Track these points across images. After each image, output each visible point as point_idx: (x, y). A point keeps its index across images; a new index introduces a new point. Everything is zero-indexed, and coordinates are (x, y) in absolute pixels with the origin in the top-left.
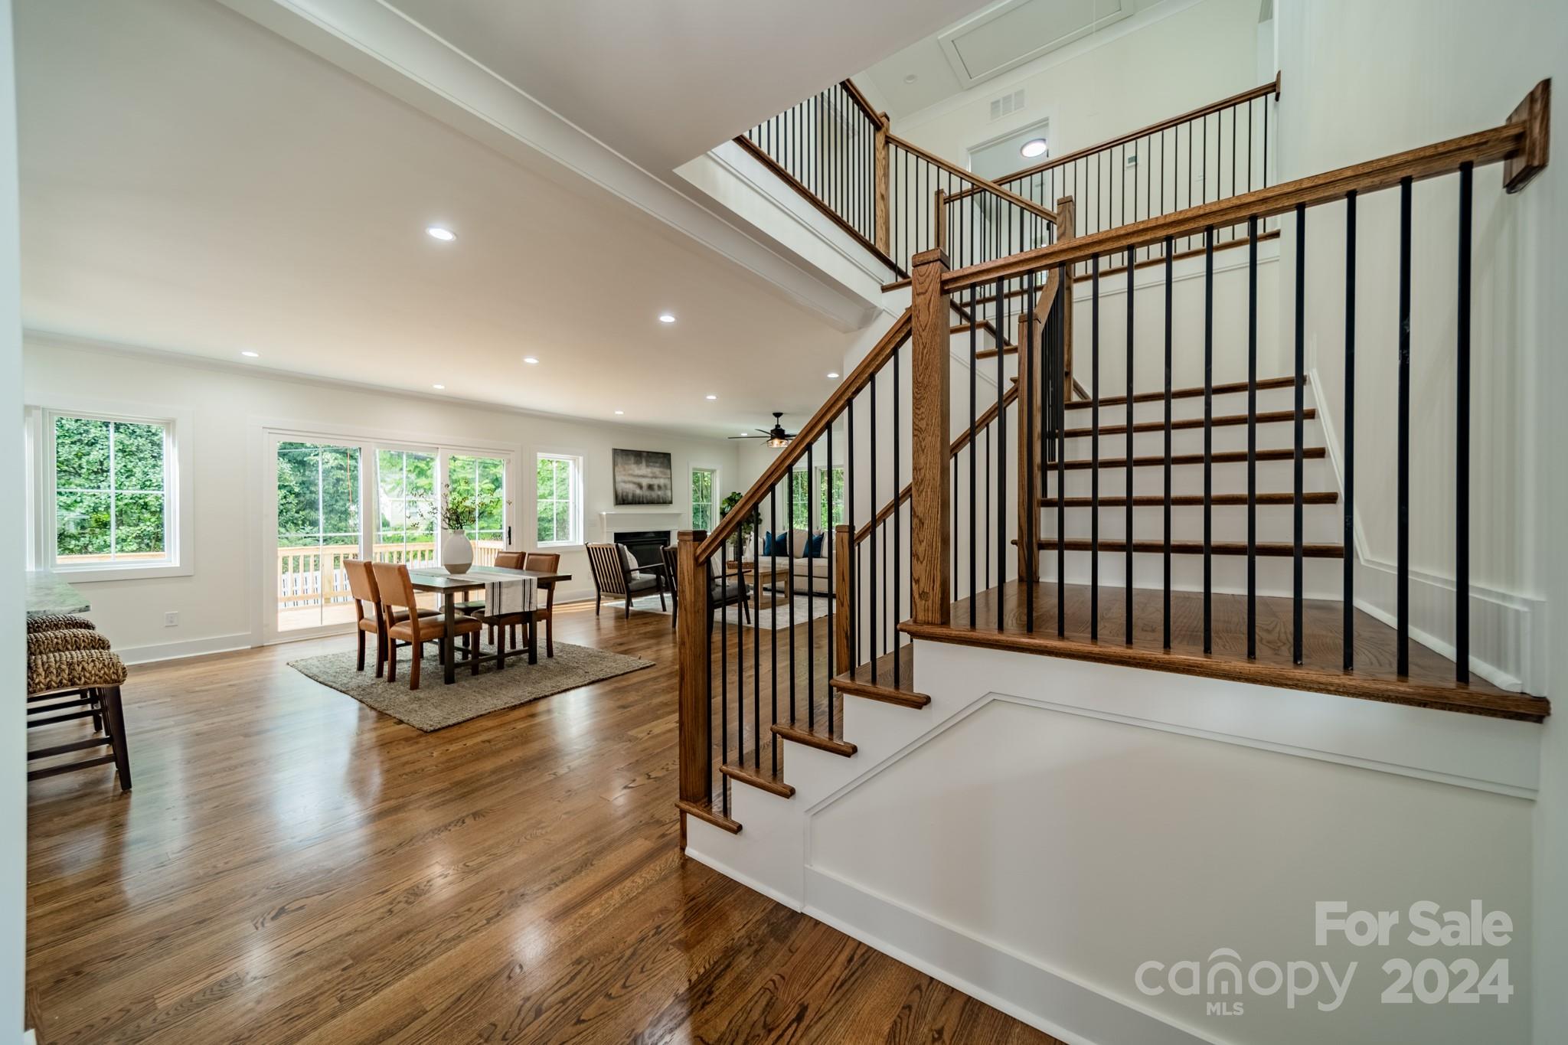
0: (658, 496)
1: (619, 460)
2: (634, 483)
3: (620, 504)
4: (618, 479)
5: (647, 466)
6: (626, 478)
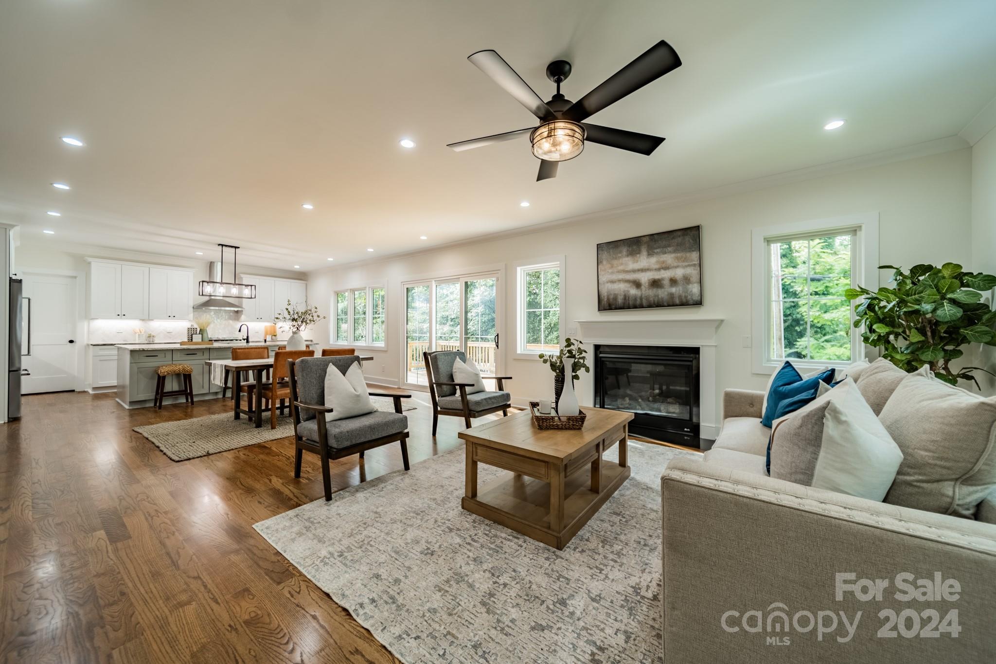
0: (672, 295)
2: (628, 281)
3: (605, 310)
4: (603, 279)
5: (650, 254)
6: (615, 277)
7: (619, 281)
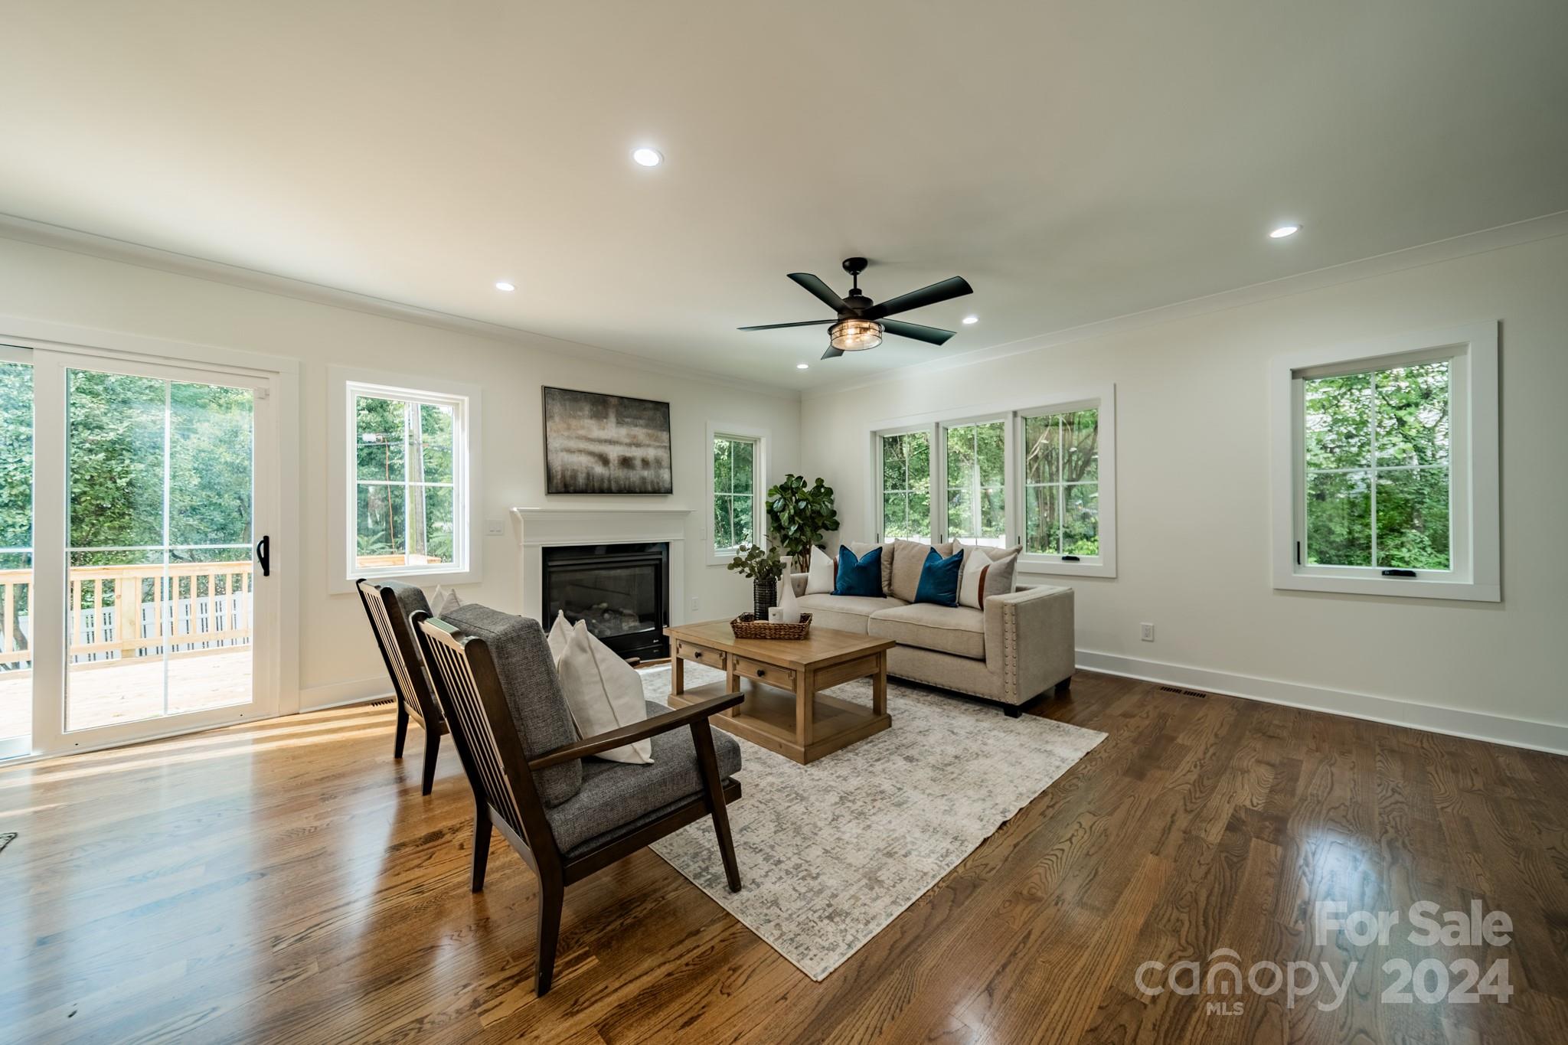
0: (643, 479)
1: (556, 408)
2: (591, 454)
3: (558, 492)
4: (555, 443)
5: (619, 423)
6: (573, 444)
7: (580, 451)
